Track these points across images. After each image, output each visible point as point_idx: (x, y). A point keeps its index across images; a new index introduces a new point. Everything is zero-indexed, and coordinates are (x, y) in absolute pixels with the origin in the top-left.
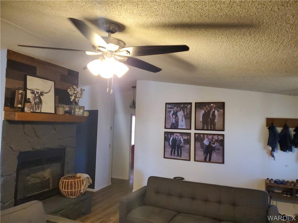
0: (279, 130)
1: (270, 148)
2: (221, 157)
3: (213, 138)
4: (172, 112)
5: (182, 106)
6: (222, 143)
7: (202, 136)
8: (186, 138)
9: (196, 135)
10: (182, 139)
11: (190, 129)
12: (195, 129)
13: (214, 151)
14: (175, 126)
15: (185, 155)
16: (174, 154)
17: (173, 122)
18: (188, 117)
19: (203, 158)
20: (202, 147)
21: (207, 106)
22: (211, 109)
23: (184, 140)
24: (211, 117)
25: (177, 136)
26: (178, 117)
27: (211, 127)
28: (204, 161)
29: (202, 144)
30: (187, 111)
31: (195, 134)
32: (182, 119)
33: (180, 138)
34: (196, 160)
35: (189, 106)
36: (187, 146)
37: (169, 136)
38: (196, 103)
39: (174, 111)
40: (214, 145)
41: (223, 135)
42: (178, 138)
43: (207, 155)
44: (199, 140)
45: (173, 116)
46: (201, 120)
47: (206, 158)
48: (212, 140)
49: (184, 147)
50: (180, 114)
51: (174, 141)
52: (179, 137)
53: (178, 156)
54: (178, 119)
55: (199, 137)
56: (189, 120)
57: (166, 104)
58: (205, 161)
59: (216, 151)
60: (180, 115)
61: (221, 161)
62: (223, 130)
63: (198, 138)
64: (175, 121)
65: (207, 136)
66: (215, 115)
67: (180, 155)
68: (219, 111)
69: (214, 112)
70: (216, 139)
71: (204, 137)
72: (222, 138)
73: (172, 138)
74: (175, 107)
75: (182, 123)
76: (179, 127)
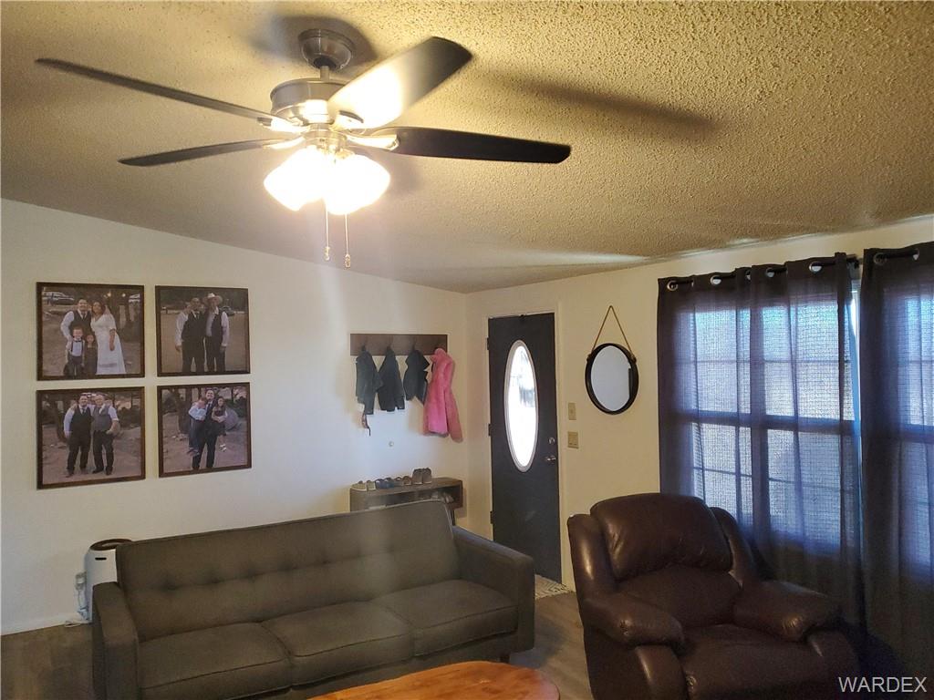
0: (378, 360)
1: (361, 408)
2: (244, 450)
3: (217, 397)
4: (69, 317)
5: (109, 295)
6: (243, 407)
7: (182, 393)
8: (128, 405)
9: (164, 392)
10: (112, 412)
11: (142, 375)
12: (160, 374)
13: (221, 436)
14: (84, 366)
15: (123, 460)
16: (83, 466)
17: (73, 354)
18: (132, 335)
19: (188, 461)
20: (184, 429)
21: (197, 299)
22: (209, 309)
23: (123, 413)
24: (209, 332)
25: (93, 402)
26: (94, 337)
27: (211, 365)
28: (192, 469)
29: (185, 420)
30: (128, 315)
31: (160, 389)
32: (112, 341)
33: (107, 408)
34: (165, 471)
35: (134, 298)
36: (133, 432)
37: (60, 404)
38: (158, 289)
39: (76, 313)
40: (220, 419)
41: (246, 385)
42: (97, 409)
43: (201, 451)
44: (173, 408)
45: (75, 331)
46: (179, 343)
47: (197, 460)
48: (215, 403)
49: (119, 438)
50: (103, 326)
51: (82, 420)
52: (103, 407)
53: (99, 469)
54: (95, 343)
55: (174, 399)
56: (138, 343)
57: (40, 286)
58: (196, 469)
59: (227, 433)
60: (100, 326)
61: (243, 461)
62: (247, 371)
63: (169, 401)
64: (84, 349)
65: (200, 391)
67: (105, 464)
68: (233, 315)
69: (218, 318)
70: (225, 398)
71: (189, 395)
72: (242, 394)
73: (70, 412)
74: (81, 301)
75: (110, 355)
76: (100, 371)
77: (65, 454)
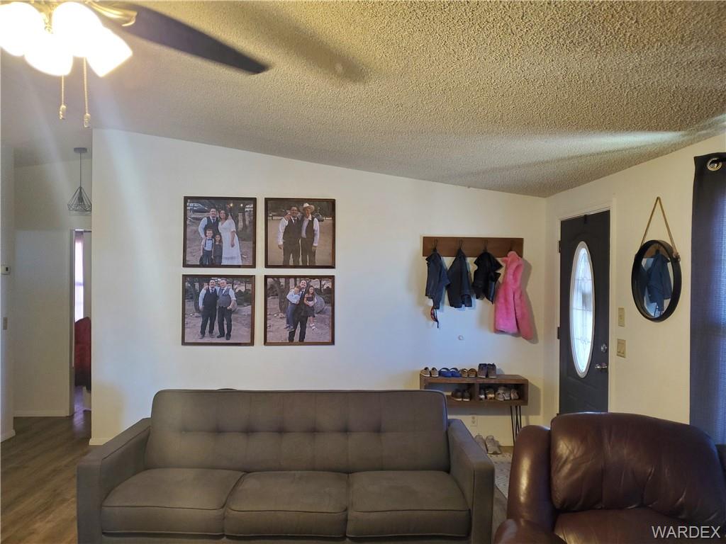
0: (448, 261)
1: (431, 303)
2: (328, 330)
3: (308, 286)
4: (204, 222)
5: (231, 205)
6: (329, 295)
7: (282, 281)
8: (243, 289)
9: (269, 280)
10: (232, 293)
11: (254, 266)
12: (267, 266)
13: (311, 317)
14: (212, 259)
15: (239, 331)
16: (211, 331)
17: (206, 249)
18: (247, 235)
19: (285, 335)
20: (283, 310)
21: (295, 208)
22: (304, 216)
23: (239, 294)
24: (304, 234)
25: (219, 285)
26: (221, 236)
27: (304, 260)
28: (288, 341)
29: (284, 302)
30: (244, 220)
31: (266, 277)
32: (233, 241)
33: (228, 290)
34: (268, 341)
35: (249, 207)
36: (246, 309)
37: (197, 285)
38: (267, 200)
39: (208, 218)
40: (311, 303)
41: (332, 278)
42: (222, 290)
43: (295, 328)
44: (275, 293)
45: (208, 232)
46: (281, 242)
47: (292, 335)
48: (307, 291)
49: (237, 313)
50: (227, 228)
52: (225, 288)
53: (222, 335)
54: (221, 241)
55: (276, 285)
56: (252, 242)
57: (186, 199)
58: (291, 341)
59: (316, 315)
60: (225, 229)
61: (328, 339)
62: (333, 267)
63: (272, 287)
64: (214, 245)
65: (296, 281)
66: (314, 231)
67: (226, 332)
68: (323, 221)
69: (311, 223)
70: (315, 287)
71: (287, 283)
72: (327, 284)
73: (203, 292)
74: (212, 210)
75: (232, 251)
76: (224, 262)
77: (200, 321)
